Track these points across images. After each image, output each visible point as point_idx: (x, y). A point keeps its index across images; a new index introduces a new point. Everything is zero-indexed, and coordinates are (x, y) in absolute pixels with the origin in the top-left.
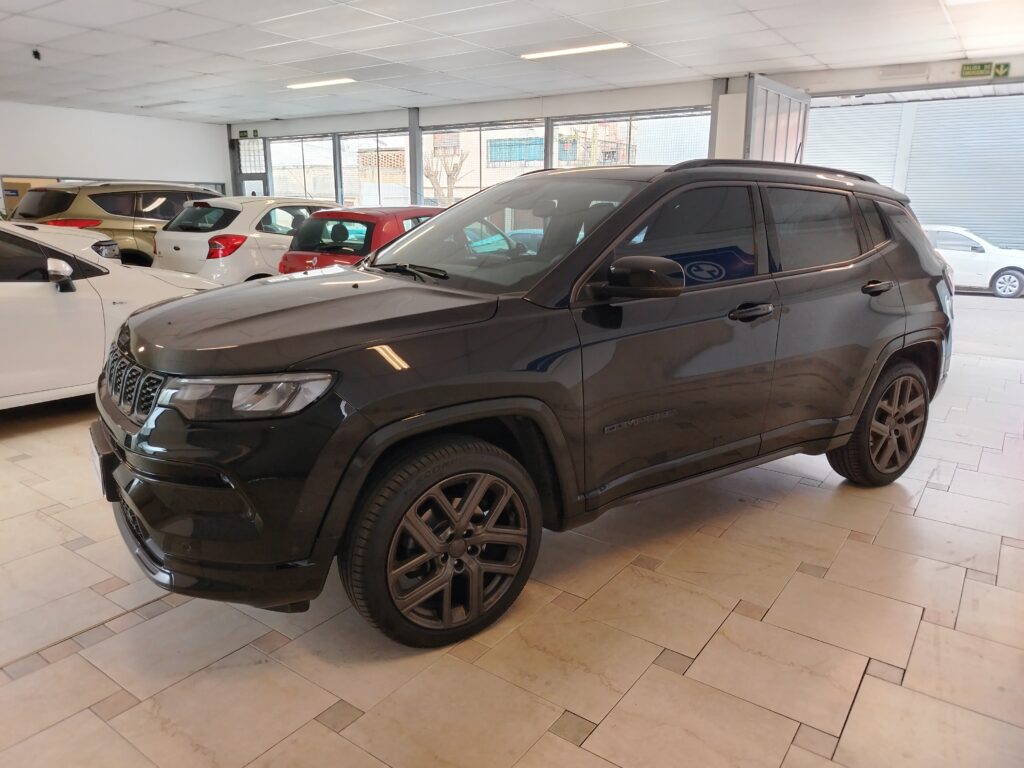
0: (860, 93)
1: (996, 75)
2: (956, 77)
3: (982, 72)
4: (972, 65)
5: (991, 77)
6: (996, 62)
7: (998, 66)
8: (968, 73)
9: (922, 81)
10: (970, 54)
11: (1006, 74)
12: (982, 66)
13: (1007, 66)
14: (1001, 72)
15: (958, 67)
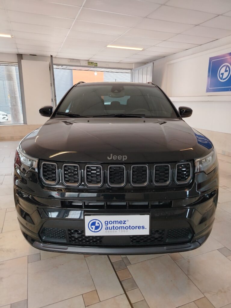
0: (62, 65)
2: (87, 65)
4: (90, 62)
5: (94, 66)
6: (94, 62)
7: (95, 63)
8: (89, 64)
9: (79, 64)
10: (90, 60)
11: (97, 66)
12: (92, 63)
13: (97, 64)
14: (96, 65)
15: (87, 62)
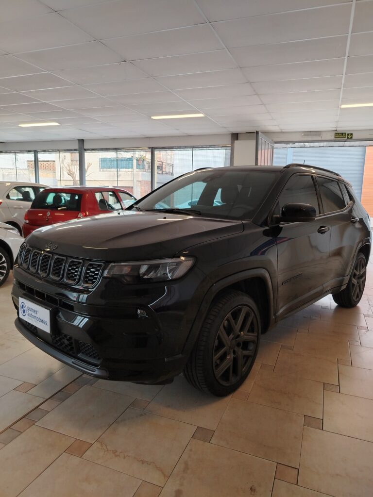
0: (294, 143)
1: (348, 138)
3: (342, 136)
4: (338, 133)
5: (346, 138)
6: (347, 133)
8: (337, 136)
9: (319, 139)
10: (338, 129)
11: (352, 138)
12: (342, 134)
13: (352, 134)
14: (350, 137)
15: (333, 134)
